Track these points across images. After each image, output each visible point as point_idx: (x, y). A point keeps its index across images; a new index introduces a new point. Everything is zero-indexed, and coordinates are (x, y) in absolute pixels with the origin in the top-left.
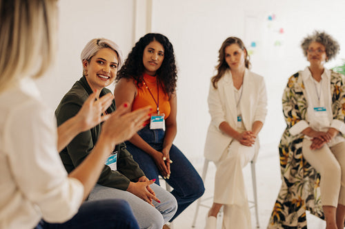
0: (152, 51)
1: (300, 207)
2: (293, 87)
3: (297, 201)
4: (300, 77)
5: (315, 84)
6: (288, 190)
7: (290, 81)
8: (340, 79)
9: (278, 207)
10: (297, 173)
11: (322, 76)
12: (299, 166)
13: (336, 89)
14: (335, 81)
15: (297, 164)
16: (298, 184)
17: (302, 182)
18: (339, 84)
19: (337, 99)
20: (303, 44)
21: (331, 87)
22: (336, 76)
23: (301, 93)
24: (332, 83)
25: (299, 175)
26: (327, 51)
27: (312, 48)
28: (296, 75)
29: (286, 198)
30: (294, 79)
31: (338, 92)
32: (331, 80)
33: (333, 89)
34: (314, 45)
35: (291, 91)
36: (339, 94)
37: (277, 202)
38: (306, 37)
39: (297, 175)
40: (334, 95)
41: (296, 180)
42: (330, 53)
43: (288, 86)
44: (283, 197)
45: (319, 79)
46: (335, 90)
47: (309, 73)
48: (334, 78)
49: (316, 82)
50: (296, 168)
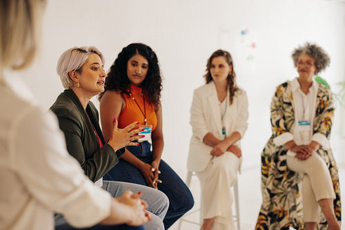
0: (135, 64)
1: (282, 218)
2: (282, 97)
3: (280, 212)
4: (288, 87)
5: (302, 97)
6: (271, 200)
7: (278, 90)
8: (326, 94)
9: (262, 220)
10: (280, 184)
11: (310, 89)
12: (282, 178)
13: (322, 103)
14: (321, 95)
15: (281, 176)
16: (282, 195)
17: (285, 194)
18: (325, 99)
19: (321, 113)
20: (294, 55)
21: (317, 101)
22: (323, 90)
23: (290, 104)
24: (318, 96)
25: (283, 186)
26: (316, 64)
27: (301, 61)
28: (285, 85)
29: (269, 209)
30: (282, 89)
31: (322, 106)
32: (319, 93)
33: (318, 102)
34: (304, 58)
35: (279, 101)
36: (324, 108)
37: (261, 214)
38: (297, 47)
39: (280, 187)
40: (318, 108)
41: (279, 191)
42: (319, 66)
43: (276, 95)
44: (267, 209)
45: (307, 92)
46: (320, 104)
47: (298, 85)
48: (321, 91)
49: (304, 95)
50: (280, 180)
